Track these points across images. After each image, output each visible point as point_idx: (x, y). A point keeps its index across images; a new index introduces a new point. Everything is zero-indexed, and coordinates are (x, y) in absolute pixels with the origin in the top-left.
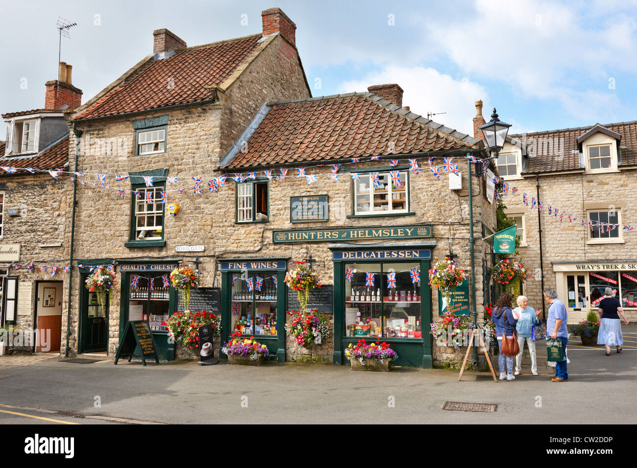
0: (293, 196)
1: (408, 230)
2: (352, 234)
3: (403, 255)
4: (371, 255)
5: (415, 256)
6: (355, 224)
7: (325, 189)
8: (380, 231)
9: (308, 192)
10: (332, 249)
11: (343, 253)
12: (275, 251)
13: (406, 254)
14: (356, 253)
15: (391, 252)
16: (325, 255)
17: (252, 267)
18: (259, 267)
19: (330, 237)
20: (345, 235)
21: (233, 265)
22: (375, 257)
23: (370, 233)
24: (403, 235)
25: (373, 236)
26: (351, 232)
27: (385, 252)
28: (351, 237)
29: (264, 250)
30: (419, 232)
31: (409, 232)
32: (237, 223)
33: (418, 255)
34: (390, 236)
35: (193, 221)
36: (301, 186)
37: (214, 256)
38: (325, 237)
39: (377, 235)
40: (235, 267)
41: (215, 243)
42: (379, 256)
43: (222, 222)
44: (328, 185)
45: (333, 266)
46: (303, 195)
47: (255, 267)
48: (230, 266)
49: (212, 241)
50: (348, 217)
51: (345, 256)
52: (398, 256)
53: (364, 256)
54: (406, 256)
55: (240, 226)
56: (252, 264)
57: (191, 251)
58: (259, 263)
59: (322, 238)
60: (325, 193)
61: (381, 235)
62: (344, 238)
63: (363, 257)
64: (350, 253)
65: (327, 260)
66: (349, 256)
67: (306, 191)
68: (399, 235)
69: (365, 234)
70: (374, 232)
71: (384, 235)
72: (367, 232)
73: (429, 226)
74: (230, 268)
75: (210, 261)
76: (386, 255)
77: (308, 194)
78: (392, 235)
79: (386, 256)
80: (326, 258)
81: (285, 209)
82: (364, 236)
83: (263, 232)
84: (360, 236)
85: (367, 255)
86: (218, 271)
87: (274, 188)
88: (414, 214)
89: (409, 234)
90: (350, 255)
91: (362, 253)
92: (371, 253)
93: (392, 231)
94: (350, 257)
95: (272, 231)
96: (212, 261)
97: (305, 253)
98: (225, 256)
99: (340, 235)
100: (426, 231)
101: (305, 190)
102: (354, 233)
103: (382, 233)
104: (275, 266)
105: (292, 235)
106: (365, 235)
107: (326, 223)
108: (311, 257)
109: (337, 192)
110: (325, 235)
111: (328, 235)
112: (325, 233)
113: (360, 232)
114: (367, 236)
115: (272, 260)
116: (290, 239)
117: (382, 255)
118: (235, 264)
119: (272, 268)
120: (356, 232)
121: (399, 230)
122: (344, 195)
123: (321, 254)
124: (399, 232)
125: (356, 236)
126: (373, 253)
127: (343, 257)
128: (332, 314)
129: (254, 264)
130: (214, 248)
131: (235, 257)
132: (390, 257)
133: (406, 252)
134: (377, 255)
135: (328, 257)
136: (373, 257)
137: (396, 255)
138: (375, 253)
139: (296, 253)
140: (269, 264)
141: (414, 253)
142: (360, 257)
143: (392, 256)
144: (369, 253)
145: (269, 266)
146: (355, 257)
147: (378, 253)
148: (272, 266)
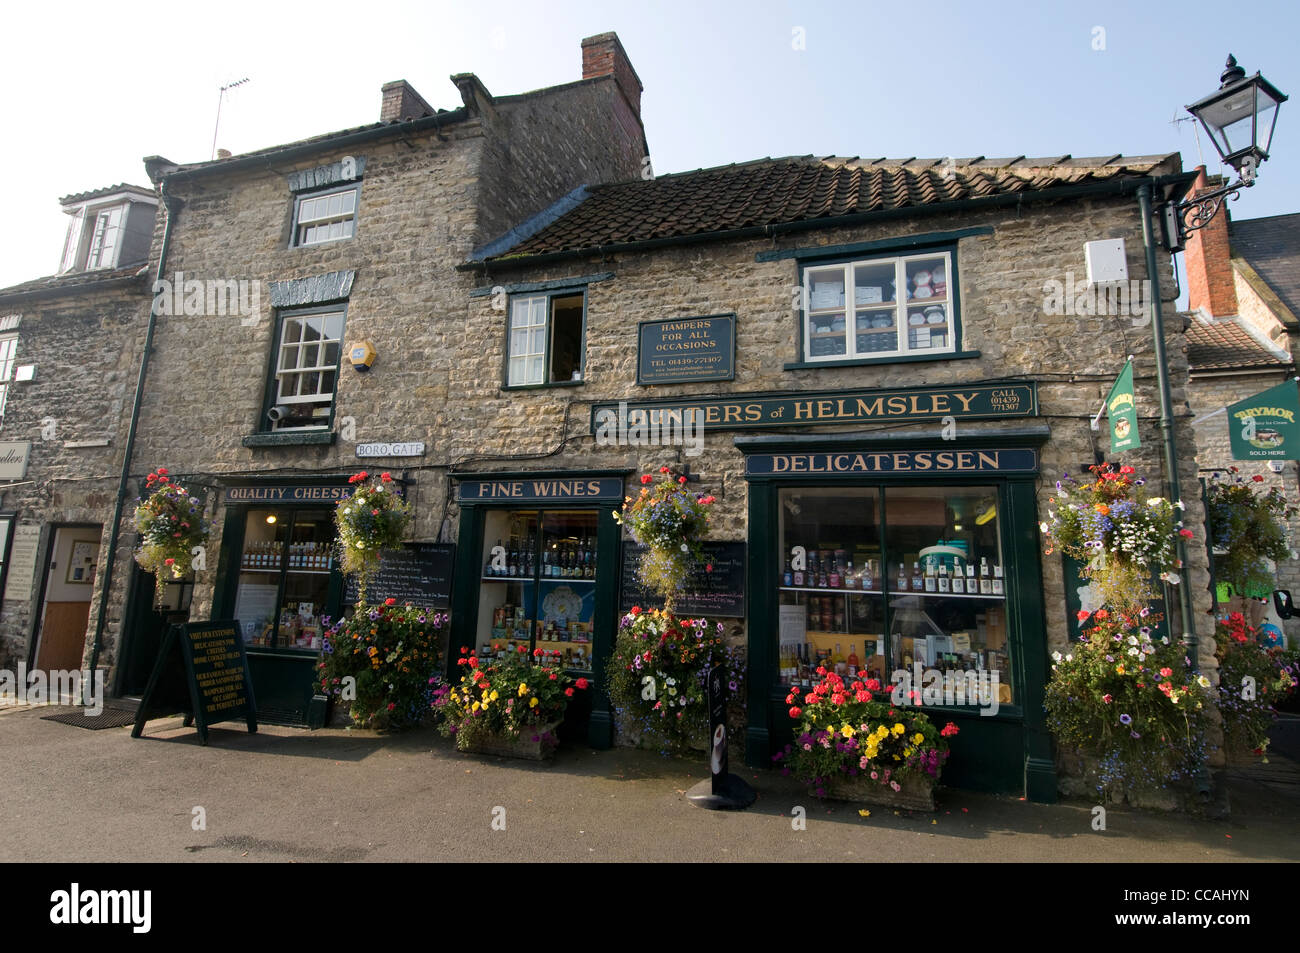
0: (645, 320)
1: (960, 397)
2: (798, 411)
3: (950, 464)
4: (855, 464)
5: (986, 465)
6: (807, 384)
7: (727, 301)
8: (879, 402)
9: (684, 309)
10: (745, 448)
11: (776, 459)
12: (594, 456)
13: (960, 461)
14: (812, 458)
15: (913, 456)
16: (724, 464)
17: (538, 494)
18: (554, 494)
19: (739, 419)
20: (779, 413)
21: (490, 489)
22: (865, 468)
23: (851, 406)
24: (949, 410)
25: (860, 414)
26: (798, 405)
27: (896, 457)
28: (798, 416)
29: (569, 451)
30: (994, 401)
31: (966, 402)
32: (506, 388)
33: (995, 465)
34: (907, 414)
35: (402, 385)
36: (668, 298)
37: (445, 467)
38: (727, 419)
39: (869, 412)
40: (494, 495)
41: (449, 437)
42: (878, 467)
43: (471, 387)
44: (735, 290)
45: (745, 493)
46: (671, 317)
47: (545, 494)
48: (482, 490)
49: (444, 431)
50: (788, 369)
51: (781, 464)
52: (933, 467)
53: (834, 464)
54: (960, 466)
55: (513, 395)
56: (536, 485)
57: (393, 454)
58: (555, 484)
59: (718, 420)
60: (729, 310)
61: (880, 412)
62: (778, 419)
63: (830, 468)
64: (794, 458)
65: (730, 476)
66: (792, 465)
67: (679, 309)
68: (935, 410)
69: (835, 409)
70: (861, 403)
71: (890, 412)
72: (841, 403)
73: (1024, 386)
74: (481, 495)
75: (436, 480)
76: (897, 462)
77: (683, 314)
78: (914, 410)
79: (897, 467)
80: (727, 473)
81: (625, 352)
82: (832, 415)
83: (568, 411)
84: (821, 415)
85: (843, 463)
86: (453, 502)
87: (598, 304)
88: (975, 356)
89: (966, 408)
90: (794, 464)
91: (829, 458)
92: (853, 458)
93: (914, 399)
94: (794, 469)
95: (590, 406)
96: (441, 478)
97: (671, 459)
98: (473, 467)
99: (765, 413)
100: (1016, 399)
101: (677, 306)
102: (804, 406)
103: (886, 407)
104: (594, 489)
106: (837, 412)
107: (727, 385)
108: (687, 468)
109: (759, 307)
110: (727, 414)
111: (734, 414)
112: (727, 408)
113: (820, 404)
114: (841, 414)
115: (586, 477)
117: (887, 463)
118: (494, 485)
119: (586, 494)
120: (809, 404)
121: (934, 398)
122: (776, 315)
123: (716, 461)
124: (935, 404)
125: (810, 416)
126: (860, 458)
127: (776, 469)
128: (741, 621)
129: (542, 485)
130: (448, 449)
131: (496, 470)
132: (909, 468)
133: (960, 456)
134: (870, 463)
135: (733, 469)
136: (860, 468)
137: (928, 464)
138: (864, 457)
139: (650, 459)
140: (579, 486)
141: (983, 457)
142: (822, 469)
143: (917, 467)
144: (847, 457)
145: (579, 491)
146: (808, 468)
147: (874, 458)
148: (586, 489)
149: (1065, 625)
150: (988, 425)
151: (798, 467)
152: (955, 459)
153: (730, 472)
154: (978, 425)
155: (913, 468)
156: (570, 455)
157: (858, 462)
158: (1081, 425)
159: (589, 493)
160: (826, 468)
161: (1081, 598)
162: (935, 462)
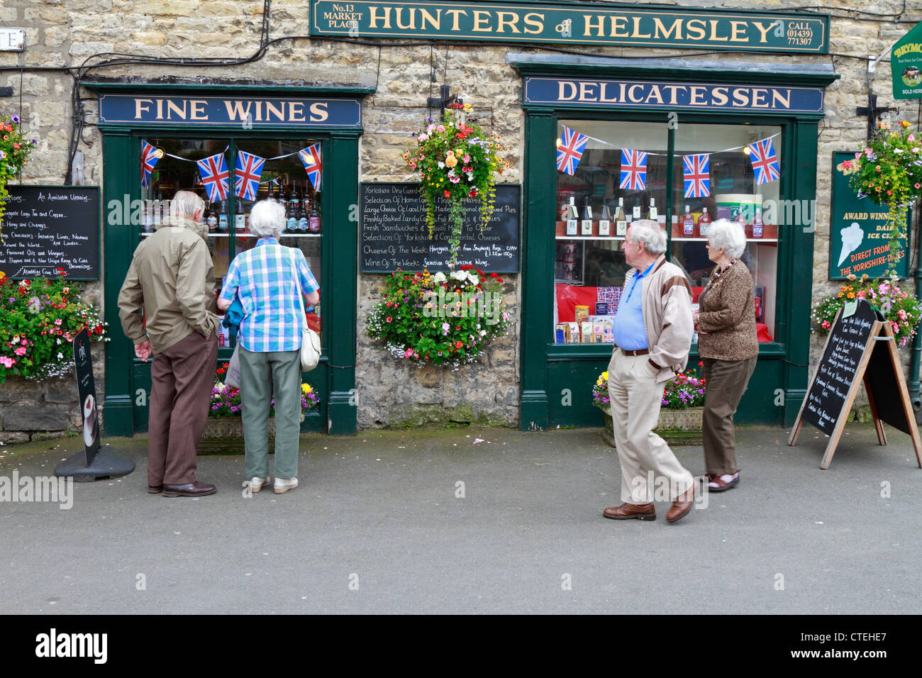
1: (760, 26)
2: (588, 26)
3: (746, 100)
4: (650, 96)
5: (778, 103)
10: (522, 71)
11: (562, 85)
12: (314, 65)
13: (755, 98)
14: (603, 86)
15: (710, 89)
16: (494, 86)
17: (232, 116)
18: (259, 118)
19: (515, 30)
20: (565, 26)
21: (153, 107)
22: (660, 100)
23: (647, 26)
24: (746, 40)
25: (656, 36)
26: (588, 19)
27: (693, 89)
28: (587, 33)
29: (273, 57)
30: (790, 33)
31: (764, 32)
33: (787, 104)
34: (705, 40)
37: (65, 71)
38: (501, 29)
39: (667, 34)
40: (160, 116)
41: (66, 23)
42: (674, 100)
45: (520, 124)
47: (244, 117)
48: (139, 109)
51: (568, 91)
52: (729, 104)
53: (627, 94)
54: (755, 104)
56: (228, 104)
58: (259, 105)
59: (490, 29)
61: (678, 36)
62: (563, 35)
63: (622, 99)
64: (583, 85)
65: (500, 103)
66: (579, 93)
69: (629, 28)
70: (658, 23)
71: (689, 36)
72: (637, 20)
73: (820, 19)
74: (138, 115)
75: (51, 90)
76: (694, 95)
78: (713, 37)
79: (693, 102)
80: (498, 98)
82: (626, 35)
84: (614, 34)
85: (638, 94)
86: (85, 125)
89: (763, 39)
90: (583, 92)
91: (623, 87)
92: (648, 88)
93: (714, 23)
94: (582, 98)
96: (59, 88)
97: (426, 76)
98: (115, 73)
99: (549, 25)
100: (809, 33)
102: (594, 21)
103: (685, 30)
104: (320, 113)
105: (380, 12)
106: (631, 31)
108: (445, 91)
110: (501, 22)
111: (510, 23)
112: (501, 15)
113: (614, 19)
114: (636, 34)
115: (307, 94)
116: (373, 25)
117: (684, 97)
118: (160, 103)
119: (308, 120)
120: (601, 19)
121: (734, 24)
123: (483, 83)
124: (735, 31)
125: (601, 33)
126: (655, 88)
127: (561, 97)
129: (239, 105)
130: (65, 41)
131: (158, 80)
132: (706, 103)
133: (755, 92)
134: (666, 95)
135: (506, 93)
136: (654, 101)
137: (725, 99)
138: (661, 88)
139: (394, 75)
140: (297, 108)
141: (776, 95)
142: (615, 100)
143: (713, 102)
144: (642, 87)
145: (297, 116)
146: (599, 98)
147: (670, 89)
148: (307, 113)
149: (826, 265)
150: (781, 59)
151: (587, 96)
152: (750, 96)
153: (502, 97)
154: (771, 58)
155: (710, 104)
156: (275, 64)
157: (654, 94)
158: (861, 66)
159: (312, 119)
160: (619, 98)
161: (843, 239)
162: (731, 98)
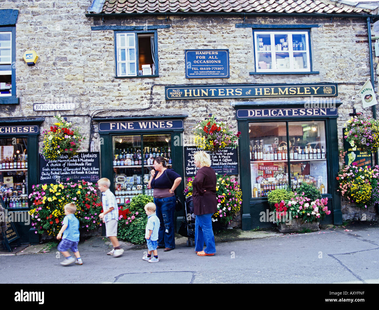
0: (187, 49)
1: (314, 88)
2: (257, 92)
3: (311, 113)
4: (279, 113)
5: (323, 114)
6: (259, 81)
7: (224, 43)
8: (286, 89)
9: (205, 45)
11: (249, 111)
13: (314, 112)
14: (263, 111)
15: (299, 110)
16: (227, 113)
17: (141, 127)
18: (150, 127)
19: (233, 94)
20: (249, 92)
21: (116, 126)
22: (282, 115)
23: (276, 91)
24: (310, 93)
25: (280, 94)
26: (256, 89)
27: (293, 110)
28: (256, 94)
30: (324, 90)
31: (315, 90)
32: (117, 78)
33: (325, 113)
34: (296, 94)
35: (57, 74)
36: (198, 40)
37: (88, 116)
38: (228, 94)
39: (283, 93)
40: (118, 128)
41: (89, 100)
42: (287, 114)
43: (98, 76)
44: (227, 39)
45: (236, 125)
46: (200, 48)
47: (145, 127)
49: (83, 98)
50: (251, 74)
51: (251, 113)
52: (306, 114)
53: (271, 113)
54: (314, 114)
55: (122, 80)
56: (140, 123)
57: (56, 109)
58: (150, 123)
59: (224, 95)
60: (225, 48)
61: (287, 93)
62: (249, 95)
63: (270, 115)
64: (256, 111)
65: (229, 118)
66: (255, 113)
67: (203, 45)
68: (306, 93)
69: (271, 91)
70: (280, 89)
71: (290, 93)
72: (273, 89)
73: (335, 86)
74: (111, 128)
75: (84, 122)
76: (294, 112)
77: (206, 48)
78: (299, 93)
79: (294, 114)
80: (229, 117)
81: (179, 62)
82: (270, 94)
83: (152, 89)
84: (265, 94)
85: (275, 113)
87: (163, 39)
88: (317, 73)
89: (316, 93)
91: (270, 111)
92: (278, 111)
93: (299, 89)
94: (256, 115)
95: (164, 87)
96: (86, 121)
97: (204, 111)
99: (244, 92)
100: (331, 90)
101: (202, 44)
102: (259, 90)
103: (289, 91)
104: (170, 124)
105: (188, 91)
106: (271, 93)
107: (226, 80)
109: (238, 47)
110: (228, 92)
111: (231, 92)
112: (227, 90)
113: (265, 89)
114: (273, 93)
115: (165, 118)
116: (186, 95)
117: (290, 113)
118: (118, 124)
119: (166, 127)
120: (261, 89)
121: (305, 88)
122: (246, 51)
123: (223, 112)
124: (306, 91)
125: (261, 94)
126: (280, 111)
127: (249, 115)
129: (143, 123)
130: (88, 106)
131: (117, 117)
132: (298, 115)
133: (314, 110)
134: (284, 113)
135: (231, 115)
136: (280, 115)
137: (304, 113)
138: (282, 110)
139: (194, 111)
140: (162, 123)
141: (321, 111)
142: (267, 115)
144: (276, 110)
145: (162, 126)
146: (262, 115)
147: (285, 111)
148: (166, 125)
151: (258, 114)
155: (299, 115)
157: (280, 112)
160: (268, 115)
162: (306, 112)
